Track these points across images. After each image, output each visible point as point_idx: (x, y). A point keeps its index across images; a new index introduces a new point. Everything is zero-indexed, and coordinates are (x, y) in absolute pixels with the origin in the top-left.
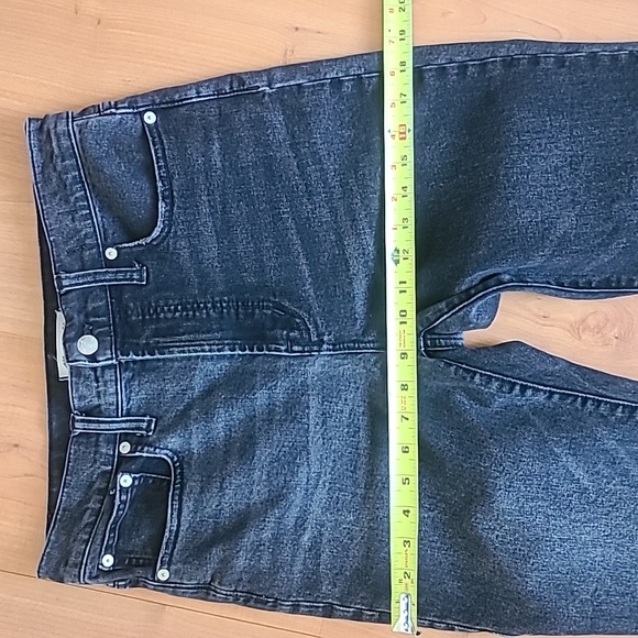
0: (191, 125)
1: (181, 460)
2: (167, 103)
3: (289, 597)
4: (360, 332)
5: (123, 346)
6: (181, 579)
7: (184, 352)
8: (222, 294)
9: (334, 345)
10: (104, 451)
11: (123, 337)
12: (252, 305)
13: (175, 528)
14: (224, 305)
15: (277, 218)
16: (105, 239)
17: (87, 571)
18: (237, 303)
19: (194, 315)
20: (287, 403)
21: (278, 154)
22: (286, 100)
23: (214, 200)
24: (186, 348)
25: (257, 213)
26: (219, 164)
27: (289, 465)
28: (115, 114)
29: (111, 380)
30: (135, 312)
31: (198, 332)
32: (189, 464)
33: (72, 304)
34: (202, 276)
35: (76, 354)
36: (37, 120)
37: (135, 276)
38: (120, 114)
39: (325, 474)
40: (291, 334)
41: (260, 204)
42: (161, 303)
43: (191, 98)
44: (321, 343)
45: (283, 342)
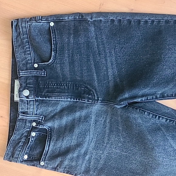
0: (64, 28)
1: (51, 129)
2: (58, 20)
4: (110, 98)
5: (37, 95)
7: (56, 98)
8: (69, 82)
9: (102, 101)
10: (28, 125)
11: (37, 92)
12: (78, 86)
13: (47, 150)
14: (70, 85)
15: (88, 60)
16: (34, 61)
17: (20, 160)
18: (74, 85)
19: (60, 87)
20: (85, 116)
21: (91, 41)
22: (96, 24)
23: (69, 53)
24: (57, 97)
25: (82, 58)
26: (72, 42)
27: (84, 135)
30: (42, 85)
31: (61, 93)
32: (53, 131)
33: (22, 80)
34: (64, 75)
35: (22, 95)
37: (43, 73)
38: (42, 22)
39: (94, 139)
40: (89, 96)
41: (84, 55)
42: (50, 82)
43: (66, 19)
44: (98, 100)
45: (86, 98)
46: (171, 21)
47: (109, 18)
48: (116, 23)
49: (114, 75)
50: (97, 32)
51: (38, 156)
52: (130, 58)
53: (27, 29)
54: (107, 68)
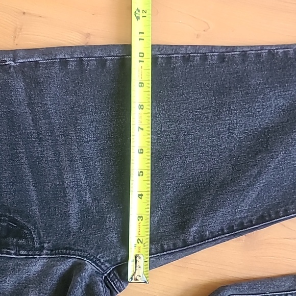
9: (52, 251)
15: (15, 156)
21: (18, 110)
22: (26, 72)
40: (20, 241)
44: (41, 249)
45: (12, 247)
46: (194, 56)
47: (56, 55)
48: (72, 66)
49: (77, 185)
50: (31, 91)
52: (112, 144)
54: (60, 170)
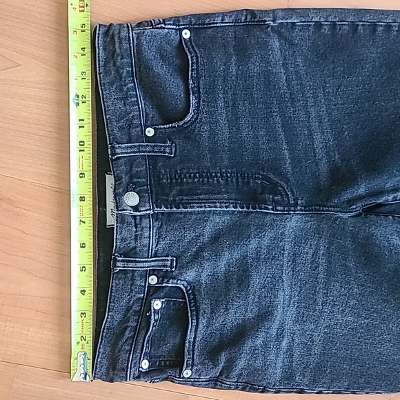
0: (214, 42)
1: (193, 289)
2: (199, 24)
3: (274, 386)
4: (325, 199)
6: (200, 375)
7: (201, 207)
8: (227, 167)
9: (305, 207)
10: (138, 283)
11: (157, 195)
12: (248, 177)
13: (192, 340)
14: (229, 175)
15: (269, 115)
16: (146, 121)
17: (132, 373)
18: (237, 174)
19: (208, 181)
20: (269, 246)
21: (274, 70)
22: (283, 33)
23: (227, 97)
24: (203, 205)
25: (255, 111)
26: (234, 73)
27: (271, 290)
28: (164, 28)
29: (146, 227)
30: (165, 177)
31: (212, 193)
32: (199, 291)
33: (121, 168)
34: (214, 152)
35: (124, 204)
36: (105, 26)
37: (167, 150)
38: (168, 28)
39: (294, 296)
40: (275, 198)
41: (259, 103)
42: (185, 171)
43: (217, 23)
44: (296, 205)
45: (269, 203)
47: (312, 18)
48: (326, 30)
49: (326, 146)
50: (285, 51)
51: (171, 357)
52: (359, 108)
53: (132, 45)
